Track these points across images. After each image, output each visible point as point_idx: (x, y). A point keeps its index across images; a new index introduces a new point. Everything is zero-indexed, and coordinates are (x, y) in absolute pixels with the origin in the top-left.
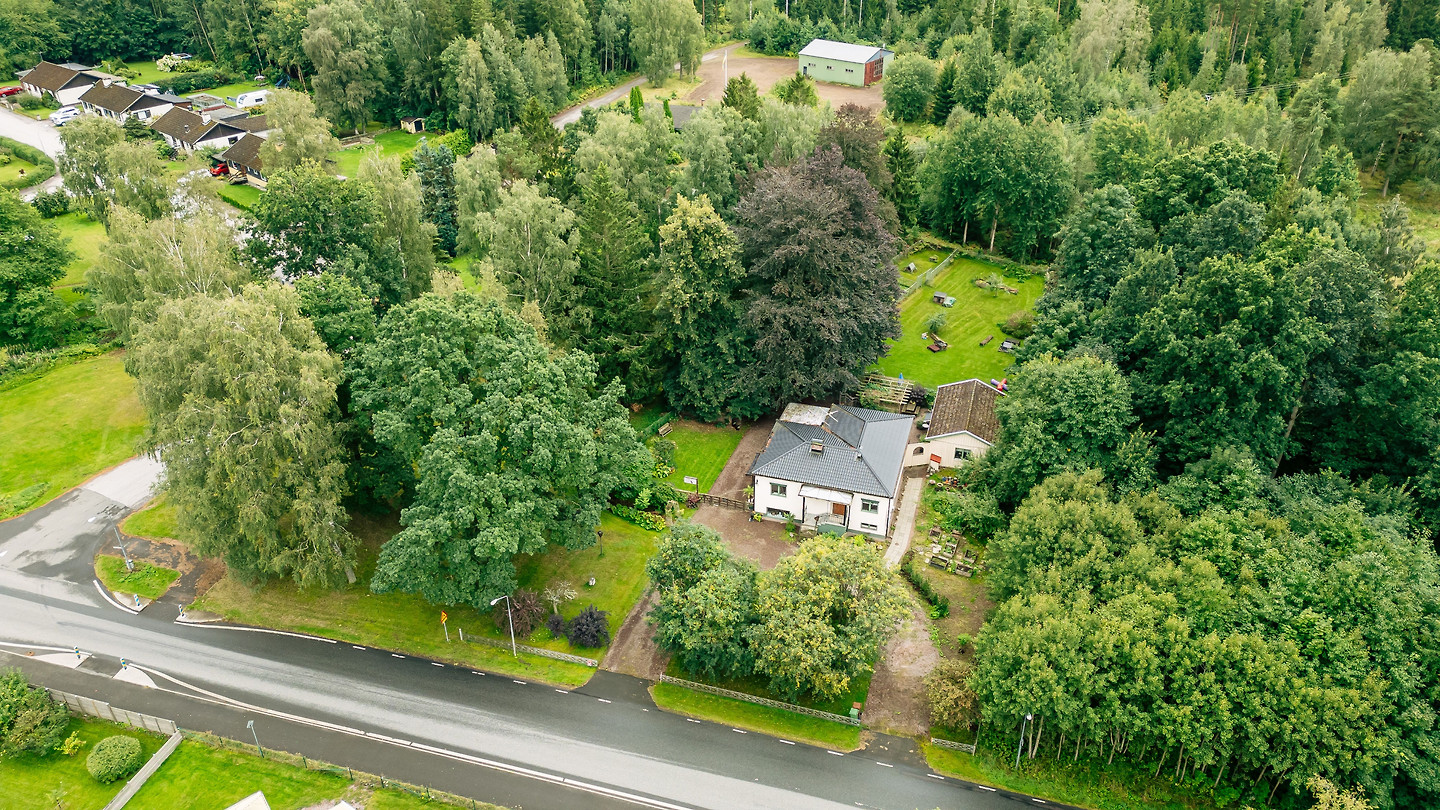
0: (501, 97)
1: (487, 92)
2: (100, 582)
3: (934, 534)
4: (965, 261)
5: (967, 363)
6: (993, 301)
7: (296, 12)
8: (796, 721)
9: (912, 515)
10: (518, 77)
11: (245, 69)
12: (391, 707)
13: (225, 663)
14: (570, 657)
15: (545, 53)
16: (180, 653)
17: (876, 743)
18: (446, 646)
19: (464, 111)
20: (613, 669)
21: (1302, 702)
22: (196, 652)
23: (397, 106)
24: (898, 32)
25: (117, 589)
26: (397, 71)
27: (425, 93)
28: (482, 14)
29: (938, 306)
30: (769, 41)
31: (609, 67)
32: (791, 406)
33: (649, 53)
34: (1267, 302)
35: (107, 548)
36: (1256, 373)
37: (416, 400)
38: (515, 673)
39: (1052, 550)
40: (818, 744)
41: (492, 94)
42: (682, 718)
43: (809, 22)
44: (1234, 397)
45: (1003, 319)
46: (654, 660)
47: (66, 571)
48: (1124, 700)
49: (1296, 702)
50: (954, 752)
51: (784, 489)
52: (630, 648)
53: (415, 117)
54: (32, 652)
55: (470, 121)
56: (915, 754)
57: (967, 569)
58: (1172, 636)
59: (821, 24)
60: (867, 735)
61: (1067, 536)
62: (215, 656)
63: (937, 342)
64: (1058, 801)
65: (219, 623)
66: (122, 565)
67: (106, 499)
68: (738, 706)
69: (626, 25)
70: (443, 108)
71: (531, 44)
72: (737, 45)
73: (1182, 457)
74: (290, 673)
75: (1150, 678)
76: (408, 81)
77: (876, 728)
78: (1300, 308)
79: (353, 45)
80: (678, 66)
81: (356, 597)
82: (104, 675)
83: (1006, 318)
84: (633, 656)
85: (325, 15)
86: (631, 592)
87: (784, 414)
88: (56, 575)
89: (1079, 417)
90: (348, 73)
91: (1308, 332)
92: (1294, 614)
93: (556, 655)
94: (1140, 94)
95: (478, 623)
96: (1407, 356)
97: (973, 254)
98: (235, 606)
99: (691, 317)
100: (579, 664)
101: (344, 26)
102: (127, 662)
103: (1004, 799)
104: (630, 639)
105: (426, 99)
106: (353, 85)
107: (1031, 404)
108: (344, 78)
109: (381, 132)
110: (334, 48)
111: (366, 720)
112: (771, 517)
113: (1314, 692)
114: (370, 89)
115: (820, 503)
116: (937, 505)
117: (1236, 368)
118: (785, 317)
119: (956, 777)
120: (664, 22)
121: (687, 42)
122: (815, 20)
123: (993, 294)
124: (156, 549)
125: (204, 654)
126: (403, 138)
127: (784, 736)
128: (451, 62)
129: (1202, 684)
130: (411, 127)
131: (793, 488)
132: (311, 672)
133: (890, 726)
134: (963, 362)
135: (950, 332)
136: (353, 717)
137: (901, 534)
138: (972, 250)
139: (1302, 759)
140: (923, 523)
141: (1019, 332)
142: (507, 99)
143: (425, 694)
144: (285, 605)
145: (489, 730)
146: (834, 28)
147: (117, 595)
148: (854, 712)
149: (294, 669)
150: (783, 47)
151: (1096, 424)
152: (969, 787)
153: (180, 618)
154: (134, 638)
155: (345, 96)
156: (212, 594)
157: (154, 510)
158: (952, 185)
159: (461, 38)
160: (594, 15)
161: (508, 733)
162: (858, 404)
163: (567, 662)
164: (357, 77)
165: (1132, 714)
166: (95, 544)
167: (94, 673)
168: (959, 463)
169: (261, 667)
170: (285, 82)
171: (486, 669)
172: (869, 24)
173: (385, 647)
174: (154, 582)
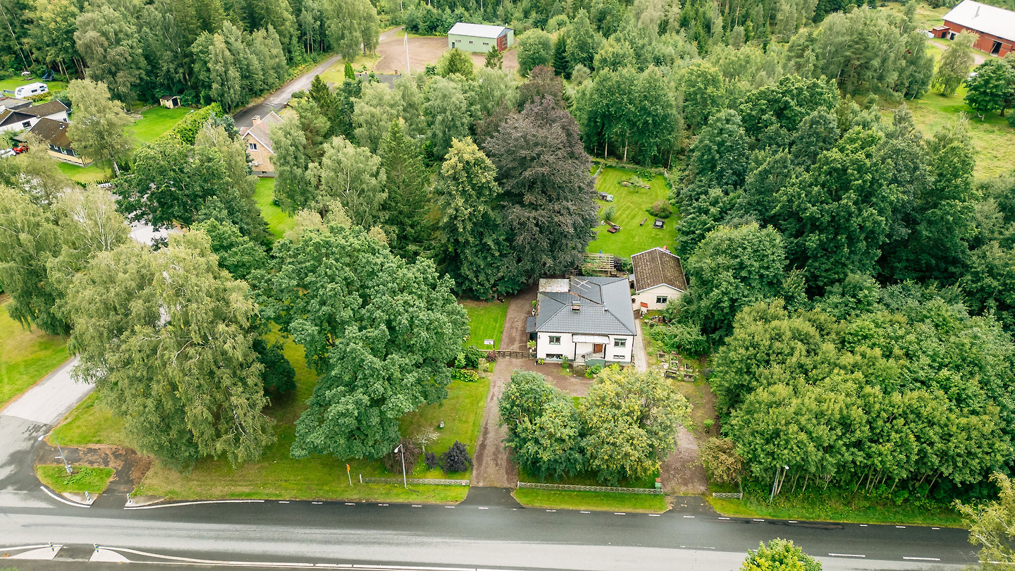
0: (244, 77)
1: (233, 73)
2: (46, 487)
3: (661, 356)
4: (609, 169)
5: (636, 239)
6: (637, 195)
7: (59, 19)
8: (621, 499)
9: (642, 345)
10: (254, 60)
11: (12, 67)
12: (327, 542)
13: (180, 533)
14: (448, 481)
15: (269, 41)
16: (139, 532)
17: (678, 503)
18: (351, 489)
19: (216, 89)
20: (481, 484)
21: (958, 428)
22: (152, 529)
23: (154, 88)
24: (509, 15)
25: (65, 490)
26: (151, 61)
27: (179, 76)
28: (220, 14)
29: (604, 202)
30: (421, 25)
31: (311, 50)
32: (542, 281)
33: (343, 37)
34: (869, 177)
35: (42, 459)
36: (868, 224)
37: (324, 308)
38: (410, 500)
39: (768, 355)
40: (640, 511)
41: (238, 74)
42: (543, 511)
43: (448, 11)
44: (851, 240)
45: (648, 206)
46: (507, 473)
47: (12, 484)
48: (847, 446)
49: (954, 429)
50: (728, 499)
51: (558, 339)
52: (486, 467)
53: (171, 95)
54: (9, 553)
55: (222, 95)
56: (705, 506)
57: (690, 377)
58: (871, 399)
59: (457, 12)
60: (669, 499)
61: (777, 344)
62: (169, 529)
63: (612, 226)
64: (805, 520)
65: (162, 503)
66: (61, 471)
67: (25, 421)
68: (576, 495)
69: (320, 18)
70: (195, 87)
71: (259, 34)
72: (396, 30)
73: (821, 284)
74: (237, 531)
75: (863, 428)
76: (165, 68)
77: (674, 493)
78: (886, 179)
79: (118, 42)
80: (362, 46)
81: (266, 464)
82: (80, 560)
83: (650, 205)
84: (492, 473)
85: (93, 20)
86: (472, 428)
87: (540, 287)
88: (4, 487)
89: (757, 264)
90: (116, 65)
91: (894, 194)
92: (936, 373)
93: (437, 481)
94: (685, 49)
95: (368, 468)
96: (948, 203)
97: (614, 164)
98: (170, 488)
99: (469, 226)
100: (456, 486)
101: (110, 29)
102: (98, 546)
103: (772, 525)
104: (484, 462)
105: (180, 81)
106: (120, 74)
107: (720, 260)
108: (113, 69)
109: (145, 109)
110: (102, 45)
111: (310, 555)
112: (549, 360)
113: (963, 421)
114: (135, 76)
115: (585, 345)
116: (655, 337)
117: (855, 222)
118: (535, 218)
119: (737, 516)
120: (352, 16)
121: (368, 29)
122: (452, 8)
123: (636, 190)
124: (85, 454)
125: (159, 529)
126: (165, 112)
127: (617, 510)
128: (201, 52)
129: (896, 427)
130: (169, 104)
131: (565, 338)
132: (254, 527)
133: (682, 490)
134: (633, 238)
135: (618, 218)
136: (300, 554)
137: (639, 360)
138: (612, 162)
139: (960, 464)
140: (651, 350)
141: (663, 214)
142: (247, 77)
143: (349, 528)
144: (211, 480)
145: (408, 544)
146: (466, 14)
147: (66, 494)
148: (658, 485)
149: (238, 527)
150: (431, 30)
151: (768, 268)
152: (747, 522)
153: (128, 504)
154: (96, 526)
155: (116, 82)
156: (148, 481)
157: (70, 423)
158: (596, 118)
159: (206, 33)
160: (297, 12)
161: (423, 544)
162: (580, 274)
163: (446, 486)
164: (123, 68)
165: (853, 454)
166: (30, 457)
167: (70, 560)
168: (661, 306)
169: (211, 530)
170: (49, 75)
171: (388, 501)
172: (488, 10)
173: (304, 499)
174: (95, 479)
